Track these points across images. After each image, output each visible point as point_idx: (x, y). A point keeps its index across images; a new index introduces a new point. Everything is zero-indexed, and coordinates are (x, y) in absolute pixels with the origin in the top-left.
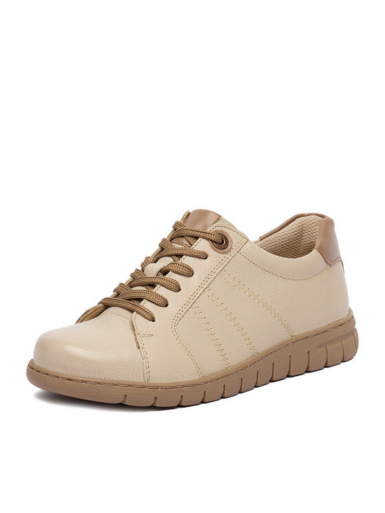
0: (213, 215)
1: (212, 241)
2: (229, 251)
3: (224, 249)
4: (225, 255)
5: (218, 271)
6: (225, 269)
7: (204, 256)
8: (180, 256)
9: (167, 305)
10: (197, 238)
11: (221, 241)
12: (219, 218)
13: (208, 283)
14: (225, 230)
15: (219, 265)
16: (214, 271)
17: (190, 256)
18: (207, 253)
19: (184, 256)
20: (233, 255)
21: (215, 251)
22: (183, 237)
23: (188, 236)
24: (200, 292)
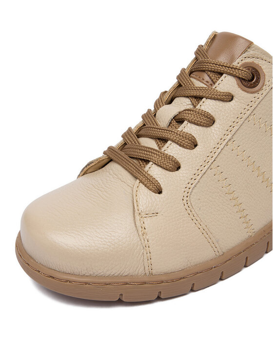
0: (242, 41)
1: (239, 78)
2: (261, 89)
3: (254, 87)
4: (256, 95)
5: (246, 116)
6: (255, 112)
7: (228, 98)
8: (199, 98)
9: (179, 168)
10: (221, 74)
11: (250, 77)
12: (250, 44)
13: (233, 132)
14: (256, 61)
15: (247, 108)
16: (240, 116)
17: (211, 98)
18: (233, 93)
19: (204, 99)
20: (264, 94)
21: (243, 90)
22: (204, 71)
23: (211, 71)
24: (222, 146)
